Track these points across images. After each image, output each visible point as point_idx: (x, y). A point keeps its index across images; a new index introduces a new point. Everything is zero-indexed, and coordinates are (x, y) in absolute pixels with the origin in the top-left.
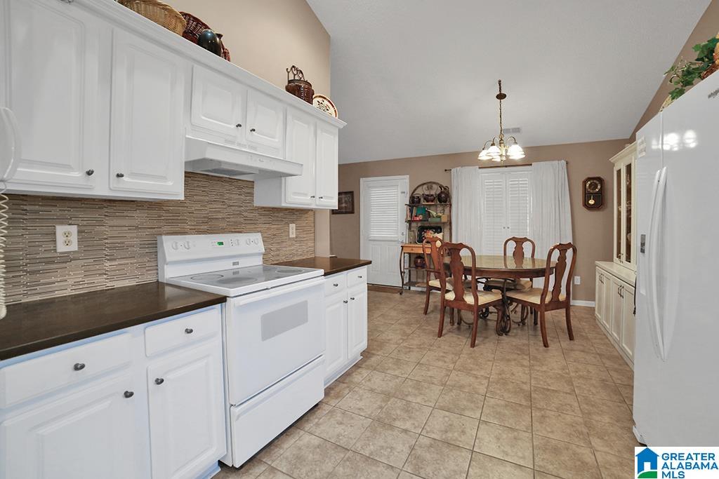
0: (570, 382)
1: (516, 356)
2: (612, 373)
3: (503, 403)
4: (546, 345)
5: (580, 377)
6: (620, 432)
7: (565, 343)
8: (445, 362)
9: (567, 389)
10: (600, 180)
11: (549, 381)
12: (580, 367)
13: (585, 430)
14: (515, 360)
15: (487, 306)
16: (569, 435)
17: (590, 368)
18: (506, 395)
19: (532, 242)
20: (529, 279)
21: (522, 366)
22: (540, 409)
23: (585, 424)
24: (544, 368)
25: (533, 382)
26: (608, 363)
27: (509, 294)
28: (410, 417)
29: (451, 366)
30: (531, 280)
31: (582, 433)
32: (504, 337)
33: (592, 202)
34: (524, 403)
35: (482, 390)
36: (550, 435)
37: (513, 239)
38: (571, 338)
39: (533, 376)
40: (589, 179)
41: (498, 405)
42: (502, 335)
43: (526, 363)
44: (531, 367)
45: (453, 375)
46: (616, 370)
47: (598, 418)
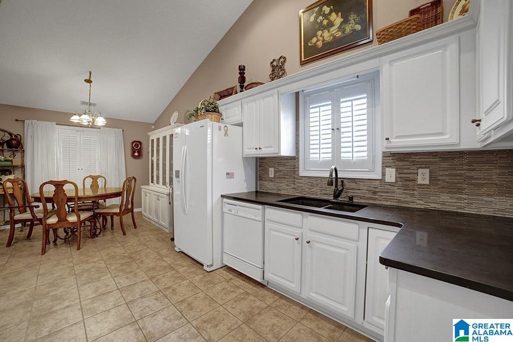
0: (145, 245)
1: (111, 245)
2: (160, 235)
3: (119, 265)
4: (124, 234)
5: (148, 241)
6: (171, 252)
7: (133, 230)
8: (64, 265)
9: (145, 247)
10: (140, 142)
11: (135, 248)
12: (145, 237)
13: (160, 258)
14: (111, 246)
15: (84, 221)
16: (155, 262)
17: (150, 236)
18: (118, 262)
19: (104, 178)
20: (103, 201)
21: (118, 247)
22: (139, 259)
23: (159, 255)
24: (130, 244)
25: (128, 251)
26: (156, 232)
27: (97, 211)
28: (64, 300)
29: (71, 265)
30: (105, 201)
31: (159, 259)
32: (96, 238)
33: (136, 154)
34: (129, 260)
35: (103, 265)
36: (148, 265)
37: (90, 176)
38: (135, 227)
39: (126, 249)
40: (134, 142)
41: (117, 267)
42: (95, 238)
43: (119, 245)
44: (123, 246)
45: (76, 268)
46: (160, 234)
47: (162, 252)
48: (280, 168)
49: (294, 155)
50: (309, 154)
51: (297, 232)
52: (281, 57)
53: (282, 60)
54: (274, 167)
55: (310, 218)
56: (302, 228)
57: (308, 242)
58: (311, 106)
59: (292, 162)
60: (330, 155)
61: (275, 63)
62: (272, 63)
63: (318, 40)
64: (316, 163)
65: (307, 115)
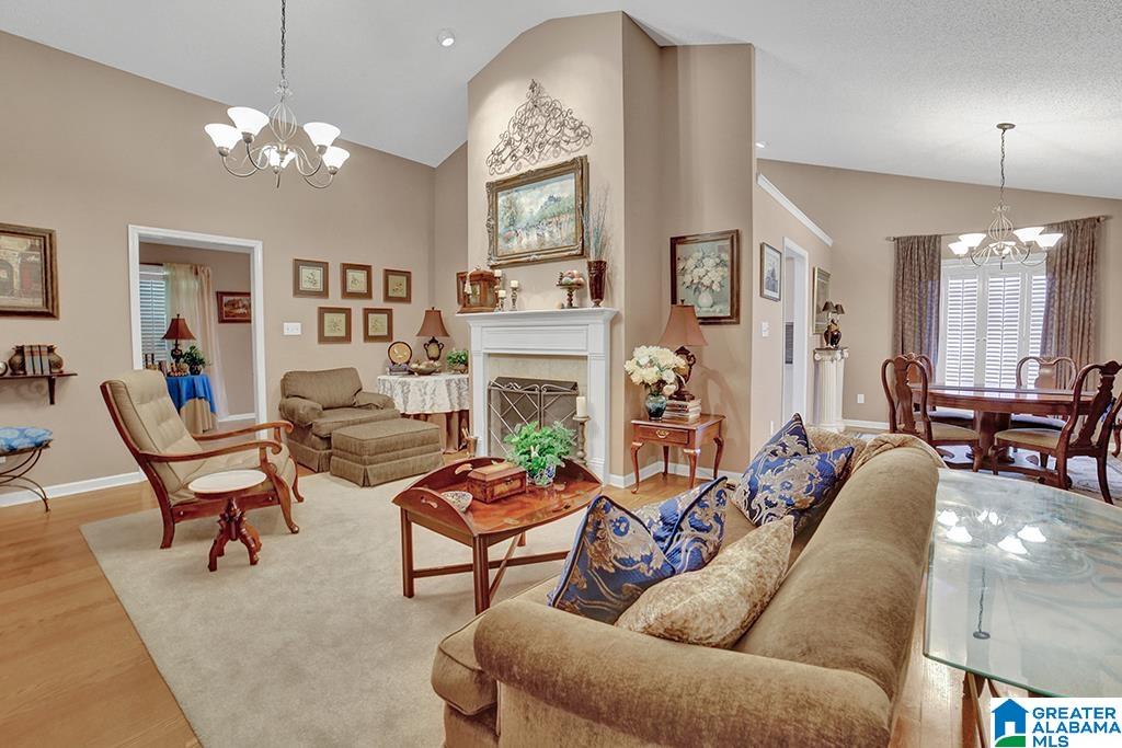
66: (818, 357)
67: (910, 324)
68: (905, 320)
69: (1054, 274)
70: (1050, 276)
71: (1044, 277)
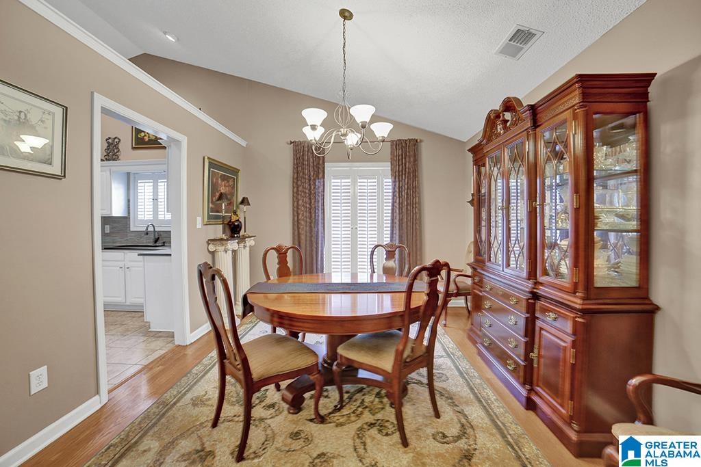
48: (115, 225)
49: (126, 215)
50: (138, 215)
51: (121, 264)
52: (116, 138)
53: (116, 140)
54: (109, 224)
55: (129, 254)
56: (124, 261)
57: (128, 268)
58: (139, 181)
59: (125, 221)
60: (152, 216)
61: (110, 141)
62: (107, 140)
63: (145, 136)
64: (142, 221)
65: (136, 188)
66: (212, 248)
67: (303, 215)
68: (299, 211)
69: (395, 178)
70: (393, 180)
71: (390, 180)
